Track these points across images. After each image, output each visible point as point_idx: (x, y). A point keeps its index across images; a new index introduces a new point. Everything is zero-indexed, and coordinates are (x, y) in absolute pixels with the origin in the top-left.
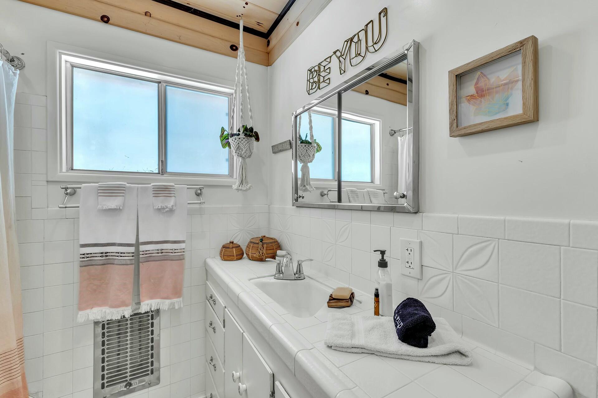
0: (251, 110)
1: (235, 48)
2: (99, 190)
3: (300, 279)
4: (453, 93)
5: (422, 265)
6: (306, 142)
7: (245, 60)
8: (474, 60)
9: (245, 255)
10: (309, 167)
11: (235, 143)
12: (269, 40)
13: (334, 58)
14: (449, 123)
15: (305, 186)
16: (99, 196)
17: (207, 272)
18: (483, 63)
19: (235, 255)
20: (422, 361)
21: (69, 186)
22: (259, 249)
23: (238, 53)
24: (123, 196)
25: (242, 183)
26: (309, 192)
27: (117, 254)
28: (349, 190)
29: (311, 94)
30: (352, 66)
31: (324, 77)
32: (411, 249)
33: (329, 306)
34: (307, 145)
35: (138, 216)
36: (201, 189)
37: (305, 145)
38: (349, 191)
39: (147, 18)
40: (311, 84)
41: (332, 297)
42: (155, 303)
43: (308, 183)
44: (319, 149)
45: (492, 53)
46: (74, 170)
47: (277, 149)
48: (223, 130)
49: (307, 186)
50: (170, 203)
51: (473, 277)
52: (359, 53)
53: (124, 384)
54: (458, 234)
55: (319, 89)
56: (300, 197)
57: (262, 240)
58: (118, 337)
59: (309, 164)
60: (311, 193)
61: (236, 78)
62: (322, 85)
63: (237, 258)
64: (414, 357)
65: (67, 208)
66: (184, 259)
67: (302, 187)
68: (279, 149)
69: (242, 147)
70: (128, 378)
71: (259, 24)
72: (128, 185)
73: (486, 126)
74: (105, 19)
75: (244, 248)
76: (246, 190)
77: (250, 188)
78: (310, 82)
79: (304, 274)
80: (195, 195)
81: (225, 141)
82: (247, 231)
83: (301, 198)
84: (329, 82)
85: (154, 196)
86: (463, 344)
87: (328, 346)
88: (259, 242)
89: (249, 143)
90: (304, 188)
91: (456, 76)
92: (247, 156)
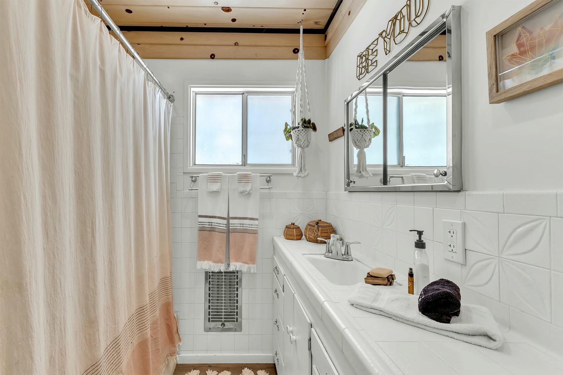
0: (309, 104)
1: (296, 51)
2: (208, 178)
3: (348, 260)
4: (491, 55)
5: (465, 249)
6: (361, 127)
7: (305, 59)
8: (512, 16)
9: (304, 237)
10: (366, 152)
11: (295, 135)
12: (326, 34)
13: (381, 40)
14: (489, 89)
15: (361, 172)
16: (208, 182)
17: (275, 248)
18: (522, 17)
19: (295, 235)
20: (439, 333)
21: (193, 175)
22: (315, 231)
23: (298, 55)
24: (221, 182)
25: (301, 170)
26: (365, 178)
27: (217, 225)
28: (415, 175)
29: (361, 79)
30: (396, 44)
31: (371, 60)
32: (454, 231)
33: (366, 282)
34: (363, 130)
35: (229, 198)
36: (270, 177)
37: (361, 130)
38: (415, 177)
39: (236, 47)
40: (361, 69)
41: (370, 275)
42: (239, 266)
43: (364, 168)
44: (377, 132)
45: (532, 4)
46: (196, 165)
47: (333, 137)
48: (286, 125)
49: (362, 172)
50: (248, 188)
51: (517, 262)
52: (402, 29)
53: (221, 323)
54: (504, 213)
55: (368, 73)
56: (351, 182)
57: (317, 223)
58: (217, 287)
59: (366, 150)
60: (367, 179)
61: (297, 77)
62: (370, 68)
63: (297, 238)
64: (431, 329)
65: (192, 191)
66: (257, 234)
67: (358, 173)
68: (334, 137)
69: (301, 139)
70: (223, 320)
71: (316, 23)
72: (223, 174)
73: (528, 86)
74: (213, 57)
75: (303, 231)
76: (304, 176)
77: (307, 175)
78: (360, 67)
79: (352, 255)
80: (266, 181)
81: (288, 135)
82: (306, 215)
83: (353, 183)
84: (377, 64)
85: (238, 182)
86: (492, 328)
87: (351, 304)
88: (315, 224)
89: (307, 134)
90: (360, 174)
91: (495, 36)
92: (305, 145)
